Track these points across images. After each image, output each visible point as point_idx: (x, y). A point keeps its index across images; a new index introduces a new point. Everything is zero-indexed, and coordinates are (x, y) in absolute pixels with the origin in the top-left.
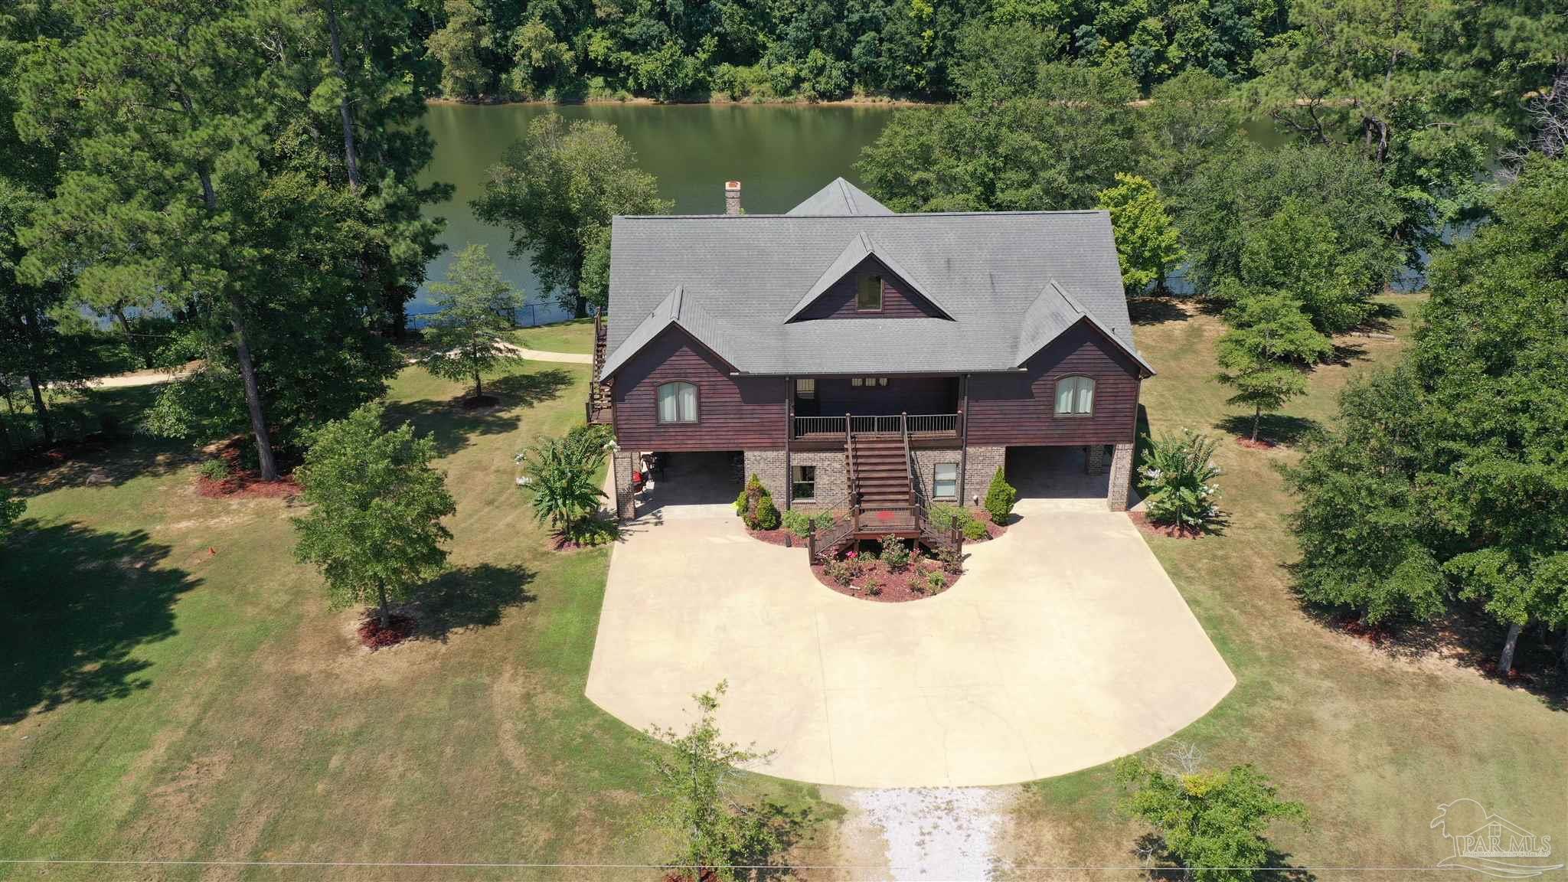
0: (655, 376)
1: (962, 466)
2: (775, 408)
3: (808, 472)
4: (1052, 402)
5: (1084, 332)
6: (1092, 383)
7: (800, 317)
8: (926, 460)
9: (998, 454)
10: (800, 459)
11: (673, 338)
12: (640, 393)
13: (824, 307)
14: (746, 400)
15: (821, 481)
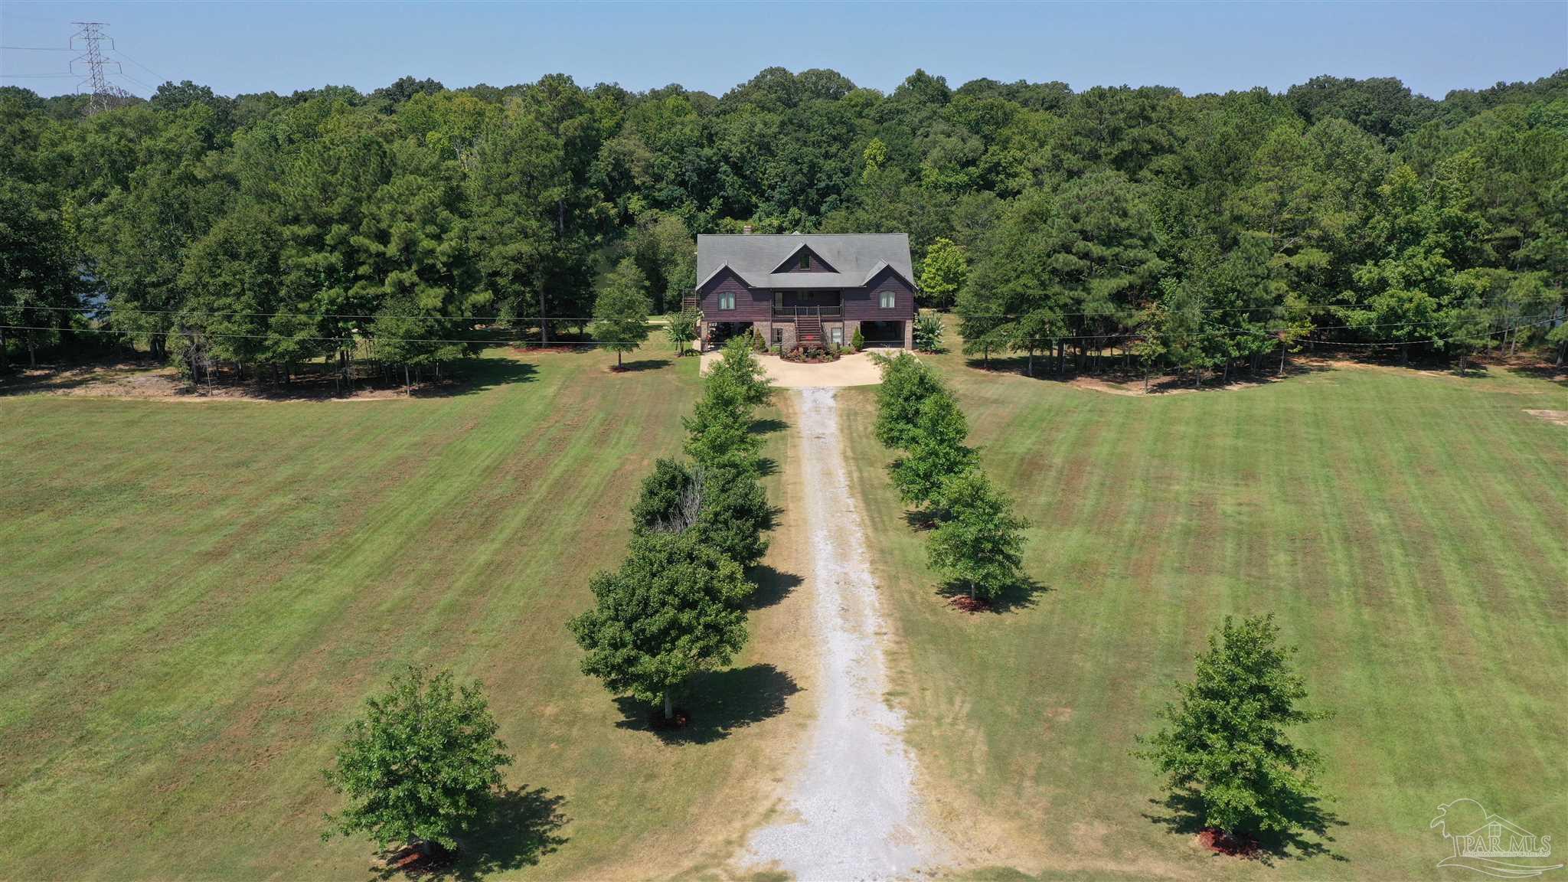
0: (718, 290)
1: (843, 329)
2: (765, 303)
3: (779, 332)
4: (879, 303)
5: (888, 273)
6: (893, 294)
7: (775, 272)
8: (828, 326)
9: (858, 324)
10: (777, 325)
11: (726, 273)
12: (712, 298)
13: (785, 268)
14: (755, 300)
15: (785, 335)
